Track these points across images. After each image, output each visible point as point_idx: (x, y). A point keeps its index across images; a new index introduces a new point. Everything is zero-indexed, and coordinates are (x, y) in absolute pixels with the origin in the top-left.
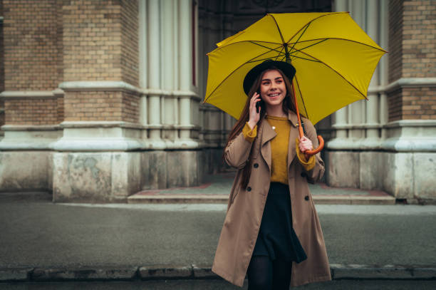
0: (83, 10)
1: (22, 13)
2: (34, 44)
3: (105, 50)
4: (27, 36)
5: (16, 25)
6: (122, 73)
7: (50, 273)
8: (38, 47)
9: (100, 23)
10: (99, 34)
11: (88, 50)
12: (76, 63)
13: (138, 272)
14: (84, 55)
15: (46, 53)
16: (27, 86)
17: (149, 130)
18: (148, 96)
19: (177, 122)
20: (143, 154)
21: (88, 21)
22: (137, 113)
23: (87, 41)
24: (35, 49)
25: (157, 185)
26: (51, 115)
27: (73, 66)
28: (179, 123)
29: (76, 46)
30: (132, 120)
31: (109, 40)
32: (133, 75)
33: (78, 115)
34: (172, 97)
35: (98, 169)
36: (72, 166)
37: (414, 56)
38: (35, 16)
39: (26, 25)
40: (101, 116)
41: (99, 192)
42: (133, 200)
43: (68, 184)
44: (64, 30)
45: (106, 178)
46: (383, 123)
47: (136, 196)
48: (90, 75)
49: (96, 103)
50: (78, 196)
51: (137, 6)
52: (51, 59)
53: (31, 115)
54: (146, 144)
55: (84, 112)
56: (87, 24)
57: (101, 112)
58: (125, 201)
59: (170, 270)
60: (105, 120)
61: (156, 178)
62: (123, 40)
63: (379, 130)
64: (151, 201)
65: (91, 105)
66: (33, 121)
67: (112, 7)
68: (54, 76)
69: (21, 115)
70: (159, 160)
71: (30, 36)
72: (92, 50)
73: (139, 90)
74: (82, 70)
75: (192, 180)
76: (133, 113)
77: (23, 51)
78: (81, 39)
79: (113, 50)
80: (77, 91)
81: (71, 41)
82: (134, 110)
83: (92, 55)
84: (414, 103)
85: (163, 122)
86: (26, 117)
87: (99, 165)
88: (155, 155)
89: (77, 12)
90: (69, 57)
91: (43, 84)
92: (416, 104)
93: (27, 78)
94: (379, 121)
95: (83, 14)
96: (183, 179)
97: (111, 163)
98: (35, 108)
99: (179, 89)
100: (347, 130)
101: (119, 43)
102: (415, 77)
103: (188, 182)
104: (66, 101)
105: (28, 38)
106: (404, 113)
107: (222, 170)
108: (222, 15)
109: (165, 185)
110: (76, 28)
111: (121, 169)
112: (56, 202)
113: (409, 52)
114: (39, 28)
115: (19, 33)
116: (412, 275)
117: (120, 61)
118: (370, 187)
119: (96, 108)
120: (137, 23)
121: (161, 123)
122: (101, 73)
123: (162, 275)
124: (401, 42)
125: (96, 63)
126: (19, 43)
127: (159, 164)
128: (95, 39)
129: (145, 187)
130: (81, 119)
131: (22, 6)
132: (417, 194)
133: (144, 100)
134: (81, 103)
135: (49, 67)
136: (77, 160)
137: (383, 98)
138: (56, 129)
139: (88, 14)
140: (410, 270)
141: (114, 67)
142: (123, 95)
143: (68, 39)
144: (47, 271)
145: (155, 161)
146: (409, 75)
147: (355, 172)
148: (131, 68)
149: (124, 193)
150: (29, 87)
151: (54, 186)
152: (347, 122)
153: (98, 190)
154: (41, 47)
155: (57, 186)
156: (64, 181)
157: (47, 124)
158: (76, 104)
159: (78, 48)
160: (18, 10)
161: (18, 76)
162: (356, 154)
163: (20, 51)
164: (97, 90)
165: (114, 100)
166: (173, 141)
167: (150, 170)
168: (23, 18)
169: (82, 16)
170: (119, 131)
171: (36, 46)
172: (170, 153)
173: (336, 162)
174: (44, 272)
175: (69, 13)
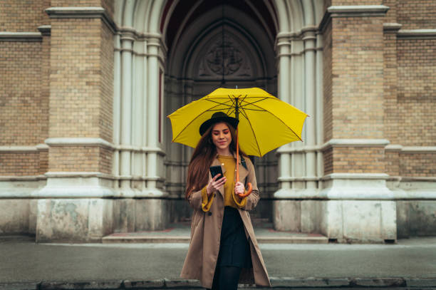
0: (68, 78)
1: (10, 79)
2: (20, 105)
3: (86, 112)
4: (13, 98)
5: (4, 89)
6: (100, 131)
7: (54, 285)
8: (23, 108)
9: (82, 89)
10: (80, 99)
11: (71, 112)
12: (60, 123)
13: (123, 284)
14: (67, 116)
15: (30, 113)
16: (11, 141)
17: (120, 181)
18: (120, 151)
19: (144, 174)
20: (115, 201)
21: (72, 87)
22: (110, 165)
23: (71, 104)
24: (21, 109)
25: (126, 228)
26: (33, 167)
27: (58, 124)
28: (147, 175)
29: (61, 108)
30: (106, 171)
31: (89, 104)
32: (108, 133)
33: (61, 166)
34: (141, 152)
35: (77, 213)
36: (54, 210)
37: (342, 121)
38: (21, 81)
39: (13, 89)
40: (81, 168)
41: (78, 233)
42: (107, 240)
43: (50, 226)
44: (51, 94)
45: (83, 221)
46: (320, 176)
47: (110, 237)
48: (71, 133)
49: (76, 156)
50: (58, 237)
51: (113, 75)
52: (34, 118)
53: (14, 167)
54: (118, 193)
55: (66, 164)
56: (71, 90)
57: (80, 164)
58: (100, 241)
59: (148, 282)
60: (84, 171)
61: (126, 223)
62: (101, 104)
63: (317, 182)
64: (123, 241)
65: (72, 159)
66: (15, 172)
67: (93, 76)
68: (36, 133)
69: (5, 167)
70: (128, 206)
71: (16, 98)
72: (75, 111)
73: (113, 146)
74: (66, 129)
75: (157, 225)
76: (107, 166)
77: (9, 111)
78: (65, 102)
79: (93, 112)
80: (61, 146)
81: (56, 104)
82: (109, 163)
83: (74, 116)
84: (342, 159)
85: (133, 173)
86: (9, 169)
87: (77, 210)
88: (125, 202)
89: (63, 80)
90: (55, 117)
91: (27, 140)
92: (344, 161)
93: (12, 134)
94: (316, 175)
95: (68, 81)
96: (149, 224)
97: (88, 208)
98: (18, 161)
99: (147, 145)
100: (291, 182)
101: (98, 106)
102: (343, 138)
103: (153, 227)
104: (50, 155)
105: (15, 100)
106: (334, 167)
107: (182, 219)
108: (184, 81)
109: (134, 228)
110: (62, 93)
111: (97, 214)
112: (38, 242)
113: (338, 118)
114: (25, 91)
115: (7, 95)
116: (328, 284)
117: (98, 121)
118: (309, 230)
119: (77, 161)
120: (112, 89)
121: (131, 174)
122: (81, 131)
123: (141, 286)
124: (331, 110)
125: (78, 122)
126: (6, 104)
127: (128, 210)
128: (78, 102)
129: (116, 231)
130: (63, 170)
131: (10, 72)
132: (345, 235)
133: (117, 154)
134: (63, 156)
135: (32, 125)
136: (59, 206)
137: (320, 155)
138: (38, 180)
139: (72, 82)
140: (326, 280)
141: (93, 126)
142: (100, 150)
143: (54, 102)
144: (52, 283)
145: (125, 207)
146: (338, 136)
147: (297, 218)
148: (107, 127)
149: (99, 234)
150: (13, 142)
151: (37, 228)
152: (291, 175)
153: (76, 232)
154: (25, 108)
155: (40, 228)
156: (47, 224)
157: (28, 175)
158: (59, 157)
159: (62, 110)
160: (7, 75)
161: (4, 132)
162: (298, 202)
163: (7, 111)
164: (78, 145)
165: (92, 154)
166: (141, 190)
167: (120, 215)
168: (10, 82)
169: (66, 83)
170: (96, 181)
171: (21, 106)
172: (138, 201)
173: (282, 209)
174: (49, 284)
175: (56, 80)
